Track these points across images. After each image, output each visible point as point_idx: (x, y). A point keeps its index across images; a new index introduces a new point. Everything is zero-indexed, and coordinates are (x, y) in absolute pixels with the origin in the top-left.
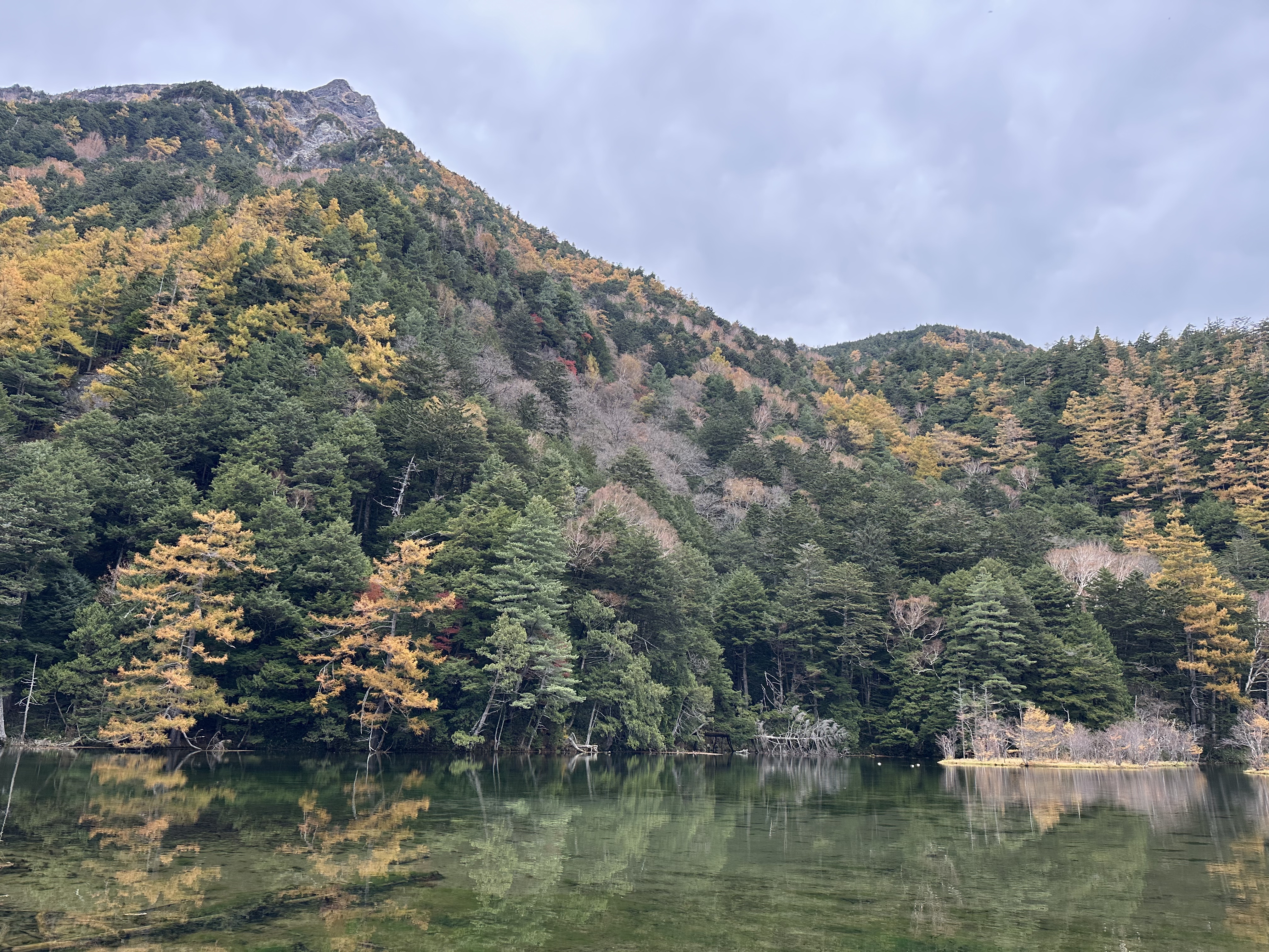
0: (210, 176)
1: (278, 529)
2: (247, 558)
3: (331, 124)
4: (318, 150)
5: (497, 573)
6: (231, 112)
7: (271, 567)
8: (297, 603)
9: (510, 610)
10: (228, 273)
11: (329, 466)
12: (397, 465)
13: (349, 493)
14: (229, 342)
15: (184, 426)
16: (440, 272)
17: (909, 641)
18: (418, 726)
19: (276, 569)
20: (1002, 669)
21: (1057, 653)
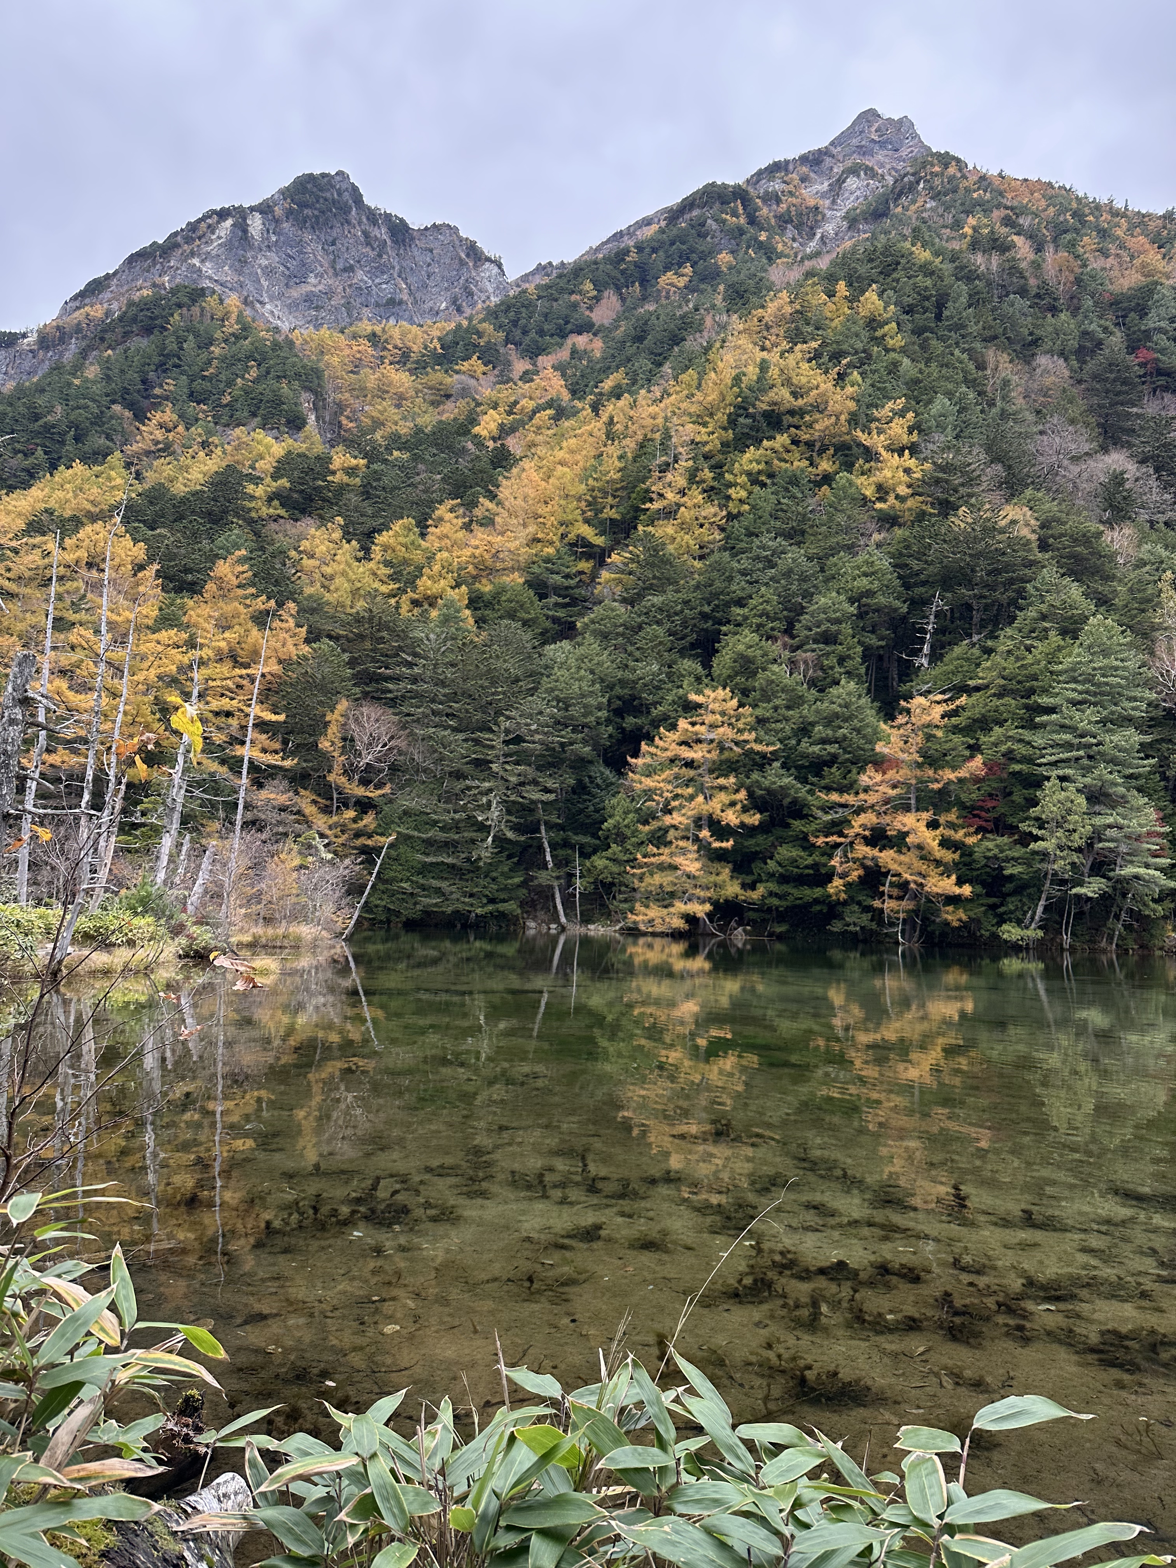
0: (719, 300)
1: (778, 702)
2: (746, 736)
3: (858, 176)
4: (844, 218)
5: (1043, 726)
6: (740, 208)
7: (773, 744)
8: (804, 781)
9: (1061, 772)
10: (721, 417)
11: (833, 621)
12: (919, 604)
13: (859, 649)
14: (728, 498)
15: (686, 602)
16: (988, 333)
18: (954, 916)
19: (778, 745)
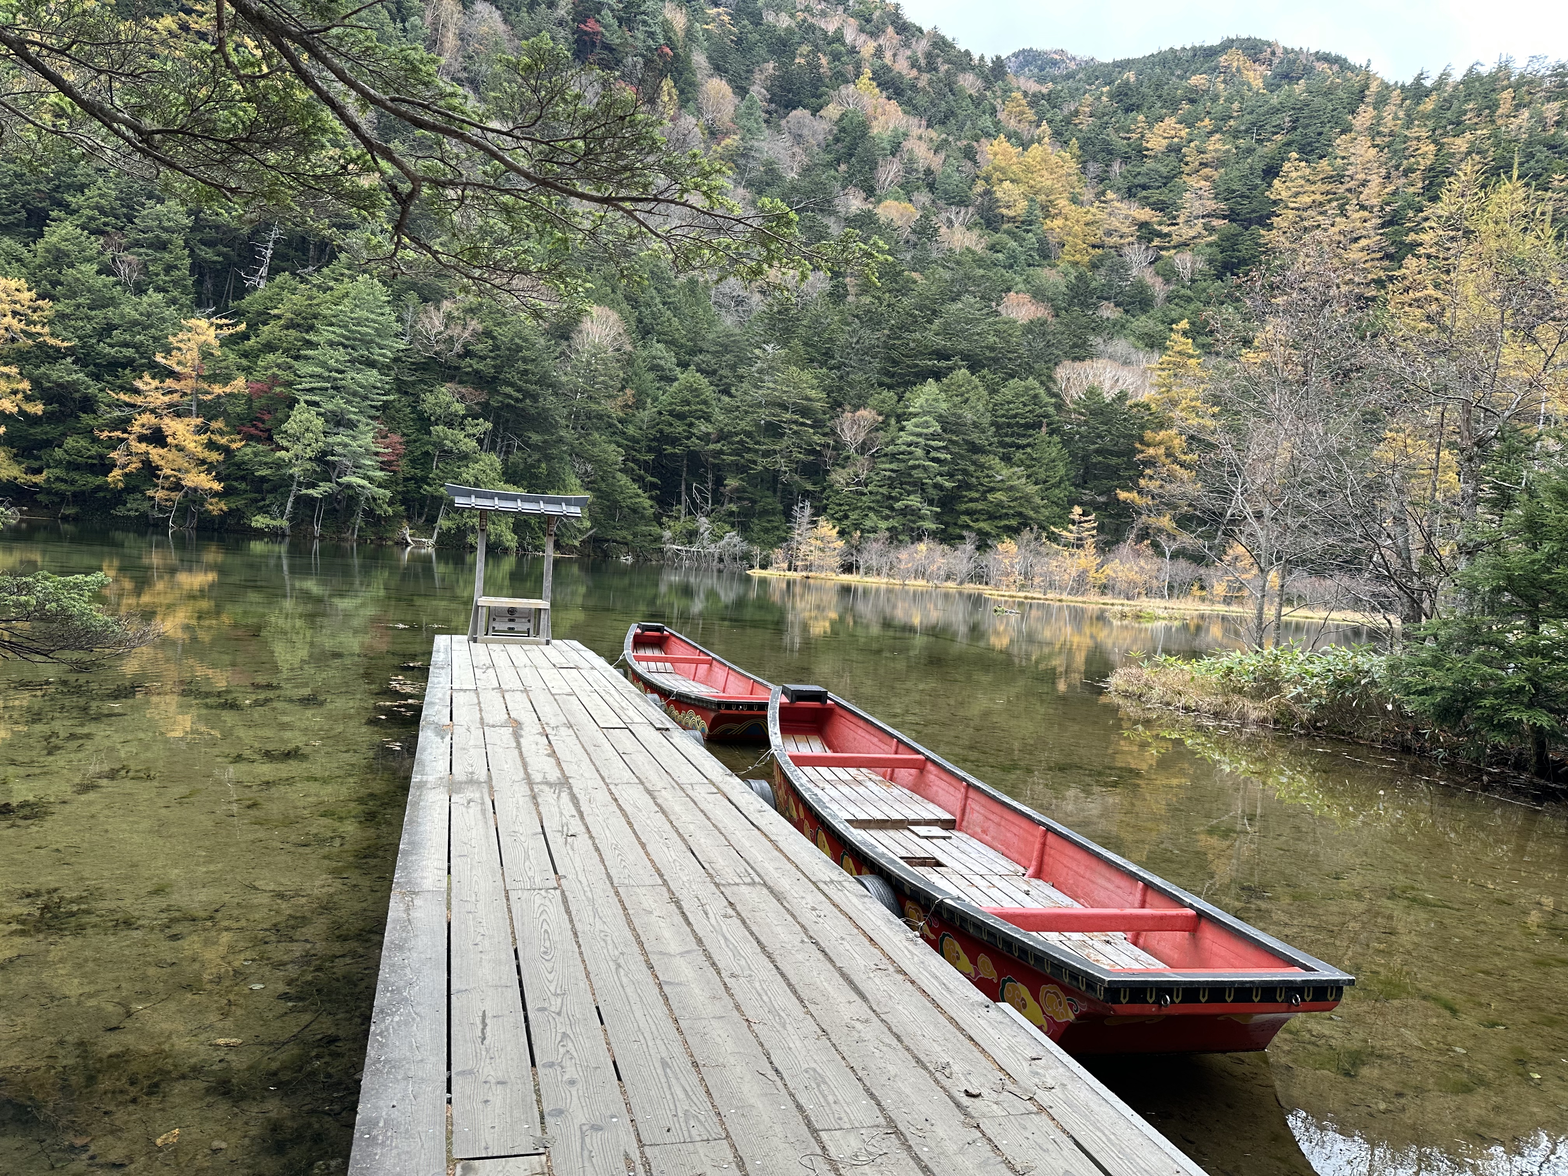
1: (81, 300)
2: (40, 329)
5: (307, 358)
7: (70, 340)
8: (97, 378)
9: (310, 398)
11: (166, 230)
13: (188, 261)
17: (848, 457)
18: (216, 507)
19: (75, 342)
20: (923, 490)
21: (988, 476)
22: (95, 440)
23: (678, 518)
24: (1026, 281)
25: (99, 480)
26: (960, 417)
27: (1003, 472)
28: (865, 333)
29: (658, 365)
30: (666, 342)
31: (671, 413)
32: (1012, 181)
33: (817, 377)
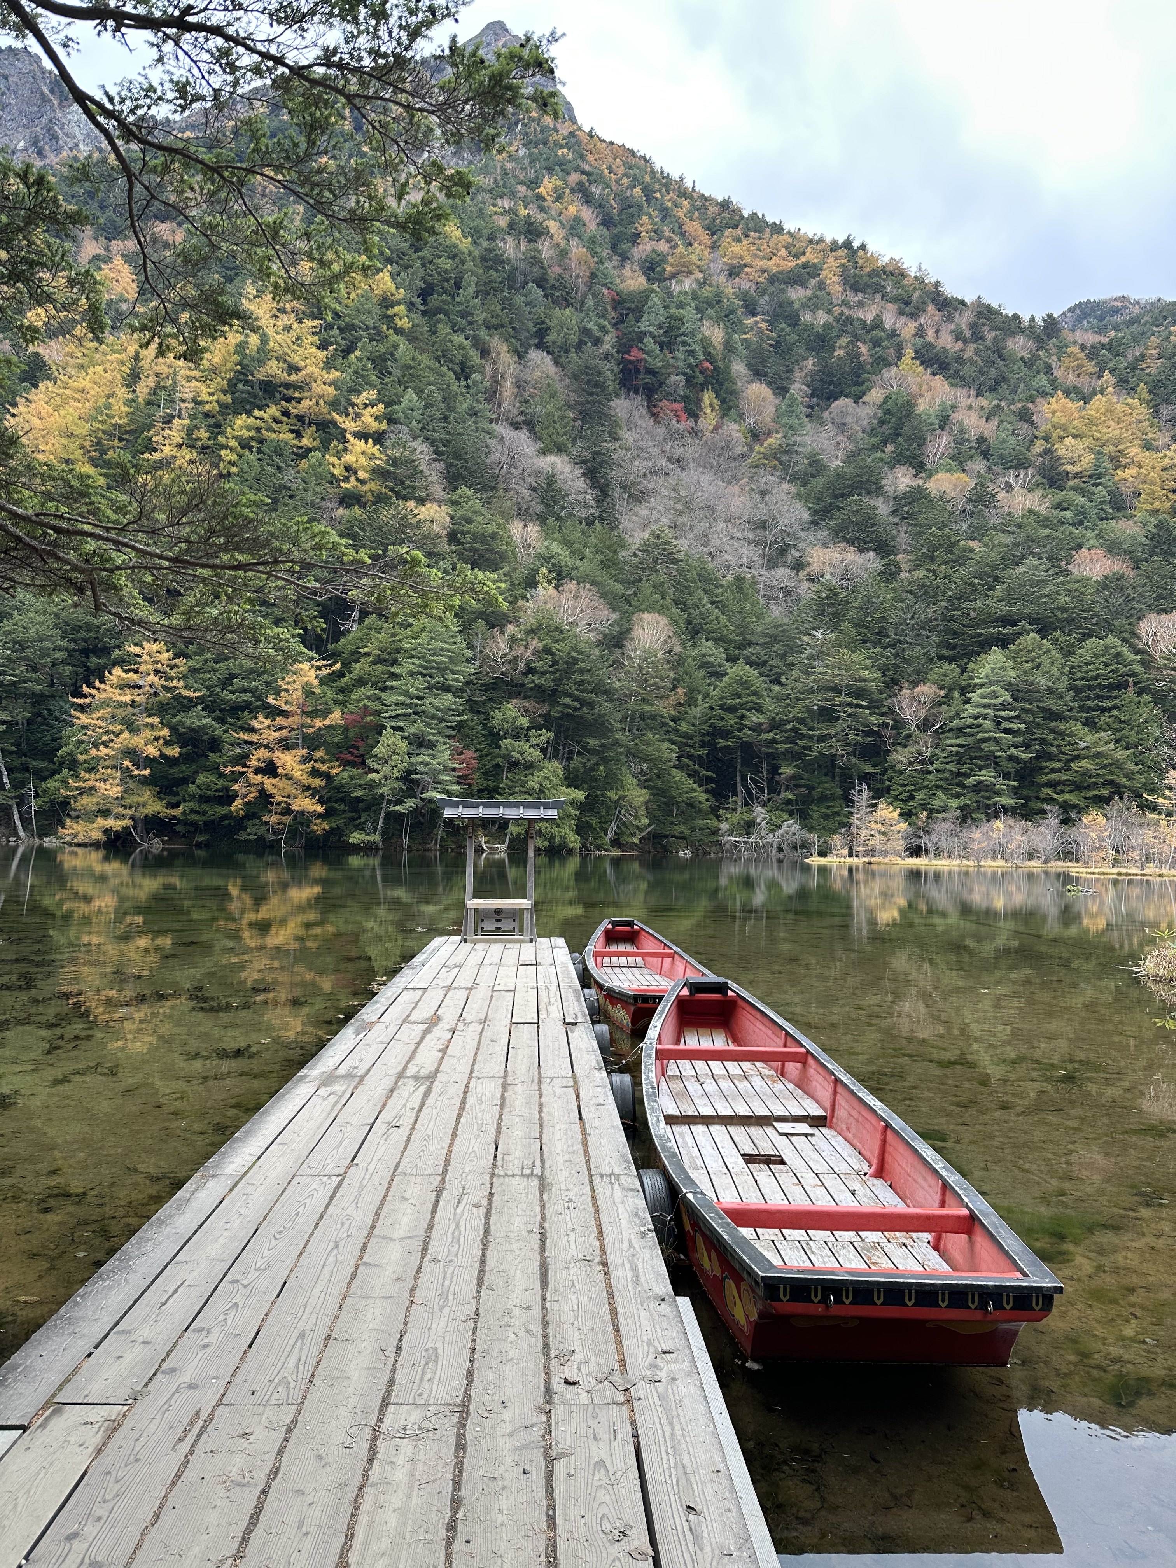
1: (208, 656)
2: (175, 683)
5: (392, 688)
7: (200, 690)
8: (222, 721)
9: (395, 724)
10: (223, 379)
14: (220, 458)
16: (495, 321)
17: (909, 736)
18: (320, 827)
19: (204, 692)
20: (996, 764)
21: (1070, 744)
22: (221, 775)
23: (735, 810)
24: (1099, 536)
25: (224, 810)
26: (1032, 684)
27: (1087, 738)
28: (921, 607)
29: (708, 663)
30: (715, 640)
31: (722, 707)
32: (1075, 437)
33: (870, 658)
